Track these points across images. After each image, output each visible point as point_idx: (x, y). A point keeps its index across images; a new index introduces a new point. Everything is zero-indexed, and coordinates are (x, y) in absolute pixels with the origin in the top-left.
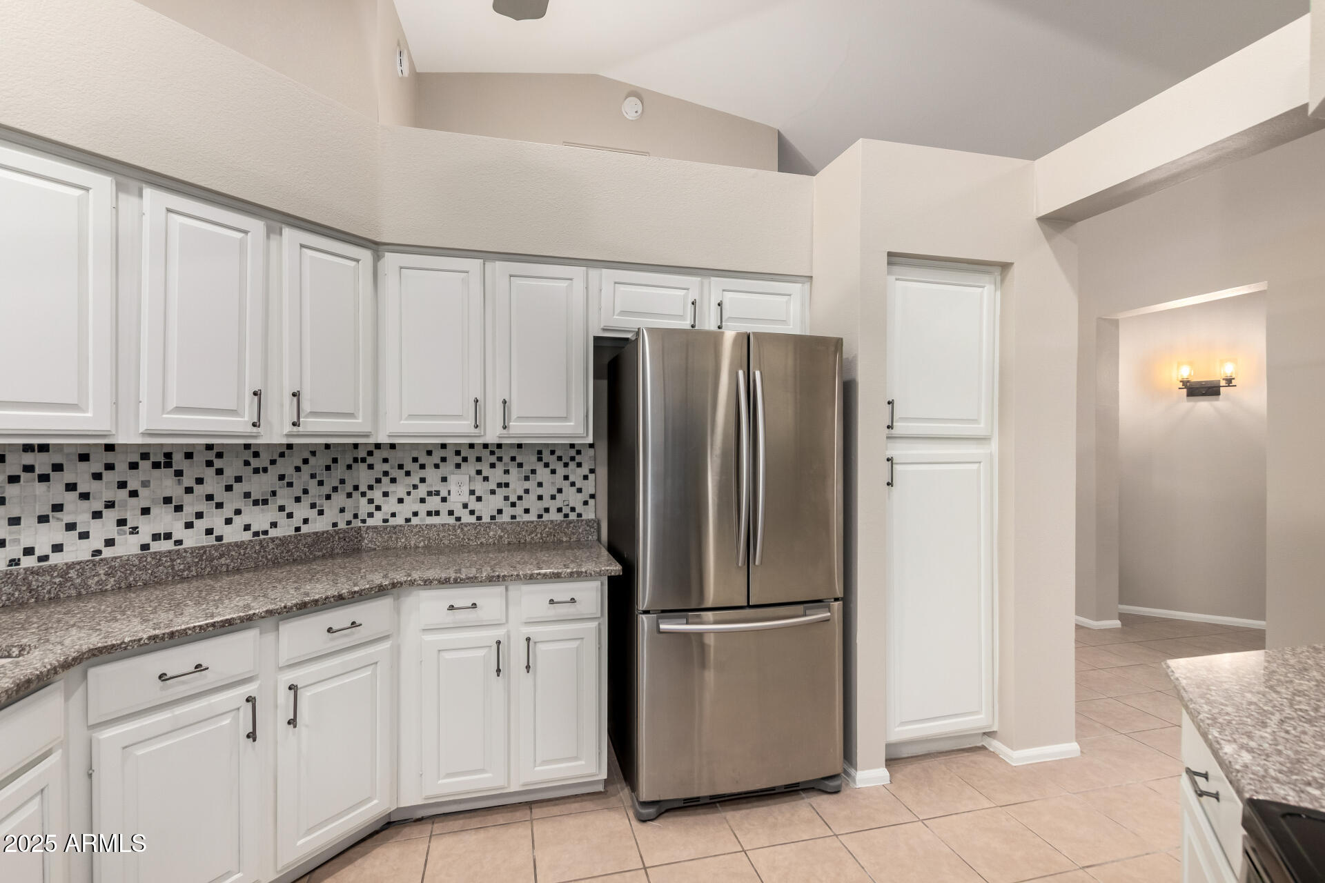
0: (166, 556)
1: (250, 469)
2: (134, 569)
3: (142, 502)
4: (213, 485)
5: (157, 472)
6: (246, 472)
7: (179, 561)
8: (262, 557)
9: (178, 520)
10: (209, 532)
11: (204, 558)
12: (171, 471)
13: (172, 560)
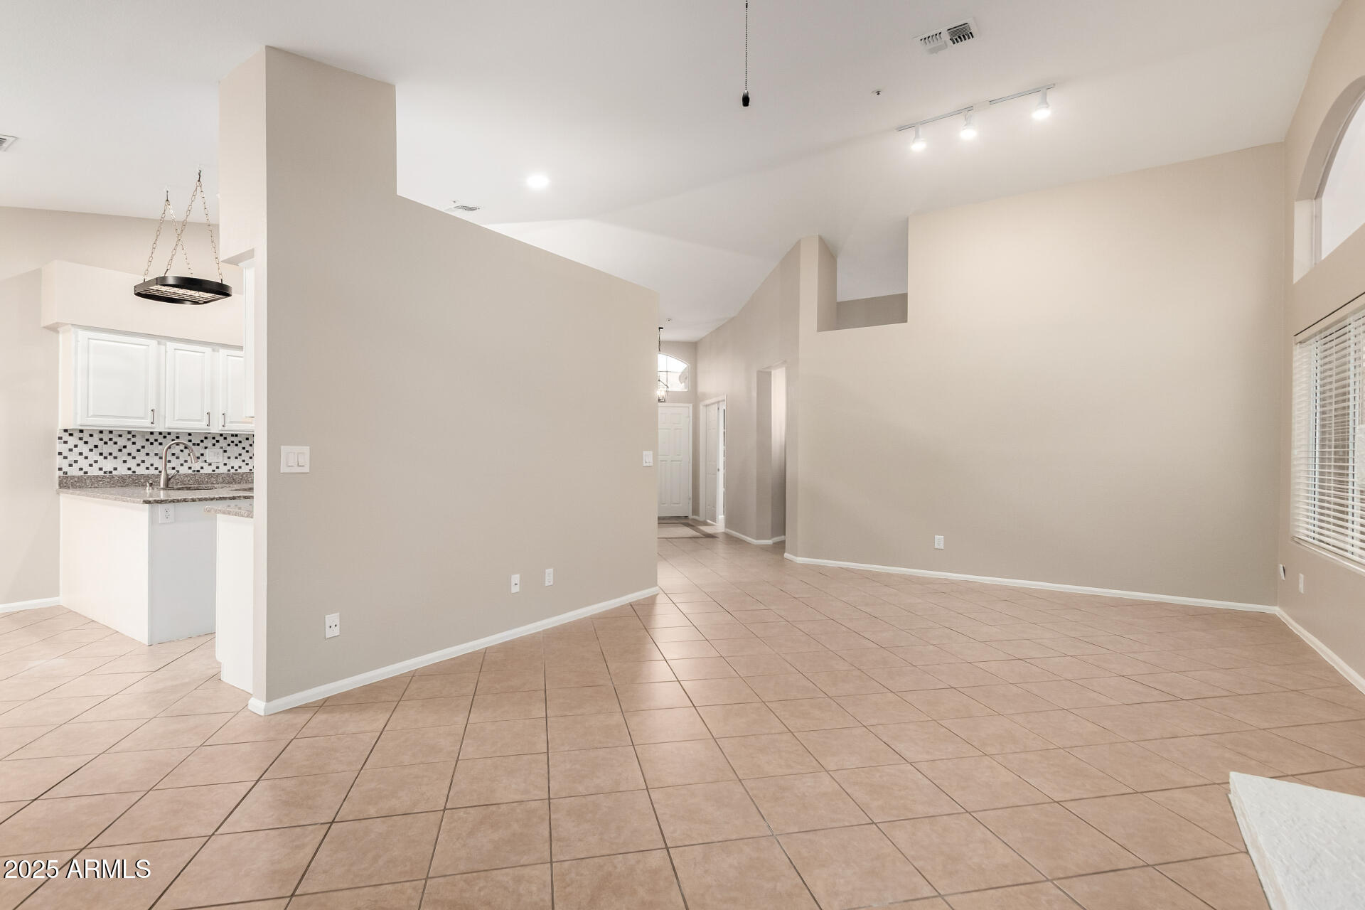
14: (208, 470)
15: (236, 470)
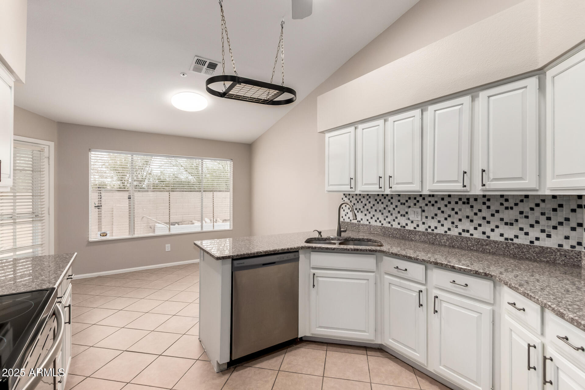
0: (465, 239)
1: (503, 207)
2: (454, 241)
3: (459, 216)
4: (485, 213)
5: (464, 206)
6: (501, 208)
7: (469, 242)
8: (507, 251)
9: (472, 226)
10: (484, 233)
11: (479, 243)
12: (469, 206)
13: (467, 241)
14: (410, 227)
15: (433, 230)
